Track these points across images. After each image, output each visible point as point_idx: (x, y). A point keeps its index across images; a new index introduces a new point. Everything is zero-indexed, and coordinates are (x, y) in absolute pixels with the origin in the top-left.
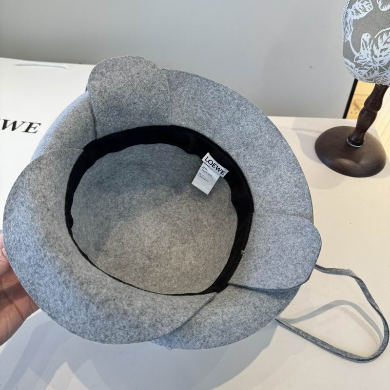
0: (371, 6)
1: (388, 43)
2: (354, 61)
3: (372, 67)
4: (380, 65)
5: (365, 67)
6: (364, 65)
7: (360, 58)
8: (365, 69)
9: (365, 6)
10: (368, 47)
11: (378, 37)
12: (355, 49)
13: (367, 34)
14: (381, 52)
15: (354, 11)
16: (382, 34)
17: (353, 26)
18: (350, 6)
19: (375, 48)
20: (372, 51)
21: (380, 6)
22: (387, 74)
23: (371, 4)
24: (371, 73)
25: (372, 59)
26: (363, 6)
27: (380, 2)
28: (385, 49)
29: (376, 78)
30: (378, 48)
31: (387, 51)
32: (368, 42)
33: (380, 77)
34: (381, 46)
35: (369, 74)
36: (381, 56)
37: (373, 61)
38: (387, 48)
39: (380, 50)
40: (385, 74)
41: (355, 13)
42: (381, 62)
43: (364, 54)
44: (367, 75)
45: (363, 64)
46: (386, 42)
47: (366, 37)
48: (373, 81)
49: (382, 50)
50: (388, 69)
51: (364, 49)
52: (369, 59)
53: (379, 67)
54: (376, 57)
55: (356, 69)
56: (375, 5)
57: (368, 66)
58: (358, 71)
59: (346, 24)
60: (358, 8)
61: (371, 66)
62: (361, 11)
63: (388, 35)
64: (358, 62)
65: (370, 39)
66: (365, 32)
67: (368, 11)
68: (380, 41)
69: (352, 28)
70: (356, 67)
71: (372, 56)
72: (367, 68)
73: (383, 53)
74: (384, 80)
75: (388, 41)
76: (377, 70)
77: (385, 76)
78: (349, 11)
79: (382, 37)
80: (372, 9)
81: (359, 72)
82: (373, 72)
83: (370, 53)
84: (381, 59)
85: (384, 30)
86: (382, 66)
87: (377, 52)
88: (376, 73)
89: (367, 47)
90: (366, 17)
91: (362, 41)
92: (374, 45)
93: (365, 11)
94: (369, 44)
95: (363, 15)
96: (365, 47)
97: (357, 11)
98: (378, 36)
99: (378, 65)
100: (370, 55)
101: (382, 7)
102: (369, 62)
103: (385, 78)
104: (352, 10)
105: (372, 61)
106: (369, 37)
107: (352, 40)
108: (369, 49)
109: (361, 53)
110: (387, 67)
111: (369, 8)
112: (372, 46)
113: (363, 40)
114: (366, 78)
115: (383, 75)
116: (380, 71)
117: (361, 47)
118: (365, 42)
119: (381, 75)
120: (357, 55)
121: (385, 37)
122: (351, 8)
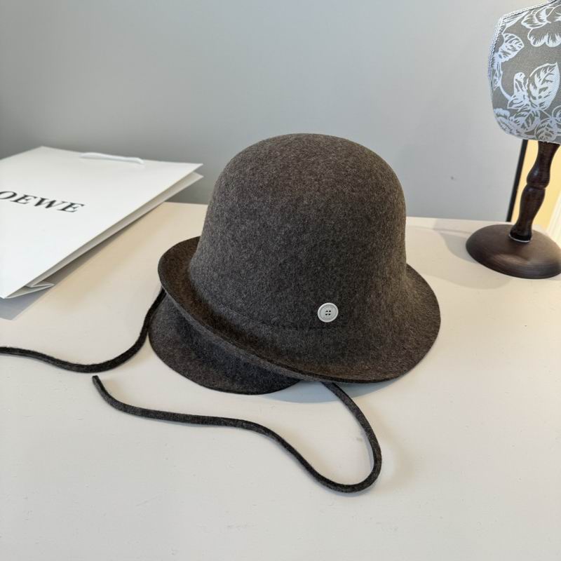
0: (521, 44)
1: (548, 81)
2: (508, 108)
3: (530, 112)
4: (540, 109)
5: (522, 113)
6: (521, 111)
7: (514, 102)
8: (523, 116)
9: (514, 46)
10: (523, 88)
11: (534, 75)
12: (507, 93)
13: (520, 73)
14: (540, 93)
15: (502, 54)
16: (538, 72)
17: (502, 70)
18: (496, 50)
19: (531, 87)
20: (529, 91)
21: (532, 43)
22: (551, 122)
23: (522, 42)
24: (530, 121)
25: (530, 101)
26: (512, 46)
27: (532, 38)
28: (545, 89)
29: (537, 130)
30: (535, 87)
31: (547, 91)
32: (522, 82)
33: (543, 127)
34: (539, 86)
35: (528, 123)
36: (540, 97)
37: (532, 104)
38: (547, 88)
39: (538, 89)
40: (548, 122)
41: (502, 56)
42: (541, 105)
43: (519, 97)
44: (526, 125)
45: (520, 109)
46: (545, 81)
47: (519, 77)
48: (535, 136)
49: (541, 90)
50: (551, 114)
51: (518, 91)
52: (526, 102)
53: (541, 111)
54: (534, 98)
55: (511, 118)
56: (527, 42)
57: (526, 111)
58: (514, 120)
59: (494, 71)
60: (506, 50)
61: (529, 110)
62: (510, 52)
63: (545, 72)
64: (513, 107)
65: (525, 79)
66: (518, 72)
67: (519, 49)
68: (537, 80)
69: (501, 72)
70: (511, 115)
71: (529, 97)
72: (526, 113)
73: (543, 94)
74: (548, 132)
75: (547, 78)
76: (537, 116)
77: (548, 126)
78: (496, 55)
79: (539, 75)
80: (523, 47)
81: (515, 122)
82: (533, 120)
83: (526, 94)
84: (541, 101)
85: (541, 67)
86: (543, 110)
87: (535, 93)
88: (538, 121)
89: (521, 87)
90: (516, 56)
91: (515, 82)
92: (531, 85)
93: (514, 50)
94: (525, 84)
95: (513, 54)
96: (519, 88)
97: (505, 53)
98: (535, 73)
99: (538, 108)
100: (526, 97)
101: (534, 43)
102: (527, 105)
103: (550, 129)
104: (499, 53)
105: (529, 103)
106: (523, 76)
107: (502, 85)
108: (525, 89)
109: (515, 96)
110: (549, 111)
111: (519, 46)
112: (528, 86)
113: (516, 80)
114: (525, 131)
115: (546, 124)
116: (541, 118)
117: (515, 88)
118: (519, 82)
119: (543, 125)
120: (510, 99)
121: (542, 75)
122: (498, 51)
